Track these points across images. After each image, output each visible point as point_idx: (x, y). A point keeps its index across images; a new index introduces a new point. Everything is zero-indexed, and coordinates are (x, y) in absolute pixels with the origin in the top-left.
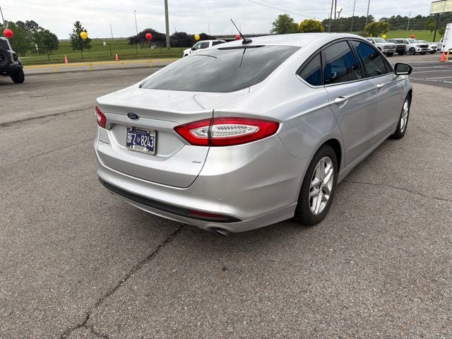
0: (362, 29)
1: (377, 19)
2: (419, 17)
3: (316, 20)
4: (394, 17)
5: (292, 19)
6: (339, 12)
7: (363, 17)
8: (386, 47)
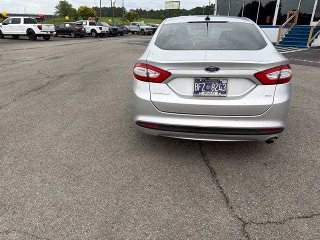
0: (122, 16)
1: (128, 10)
2: (152, 11)
3: (88, 7)
4: (138, 9)
5: (71, 5)
6: (114, 3)
7: (119, 8)
8: (147, 29)
